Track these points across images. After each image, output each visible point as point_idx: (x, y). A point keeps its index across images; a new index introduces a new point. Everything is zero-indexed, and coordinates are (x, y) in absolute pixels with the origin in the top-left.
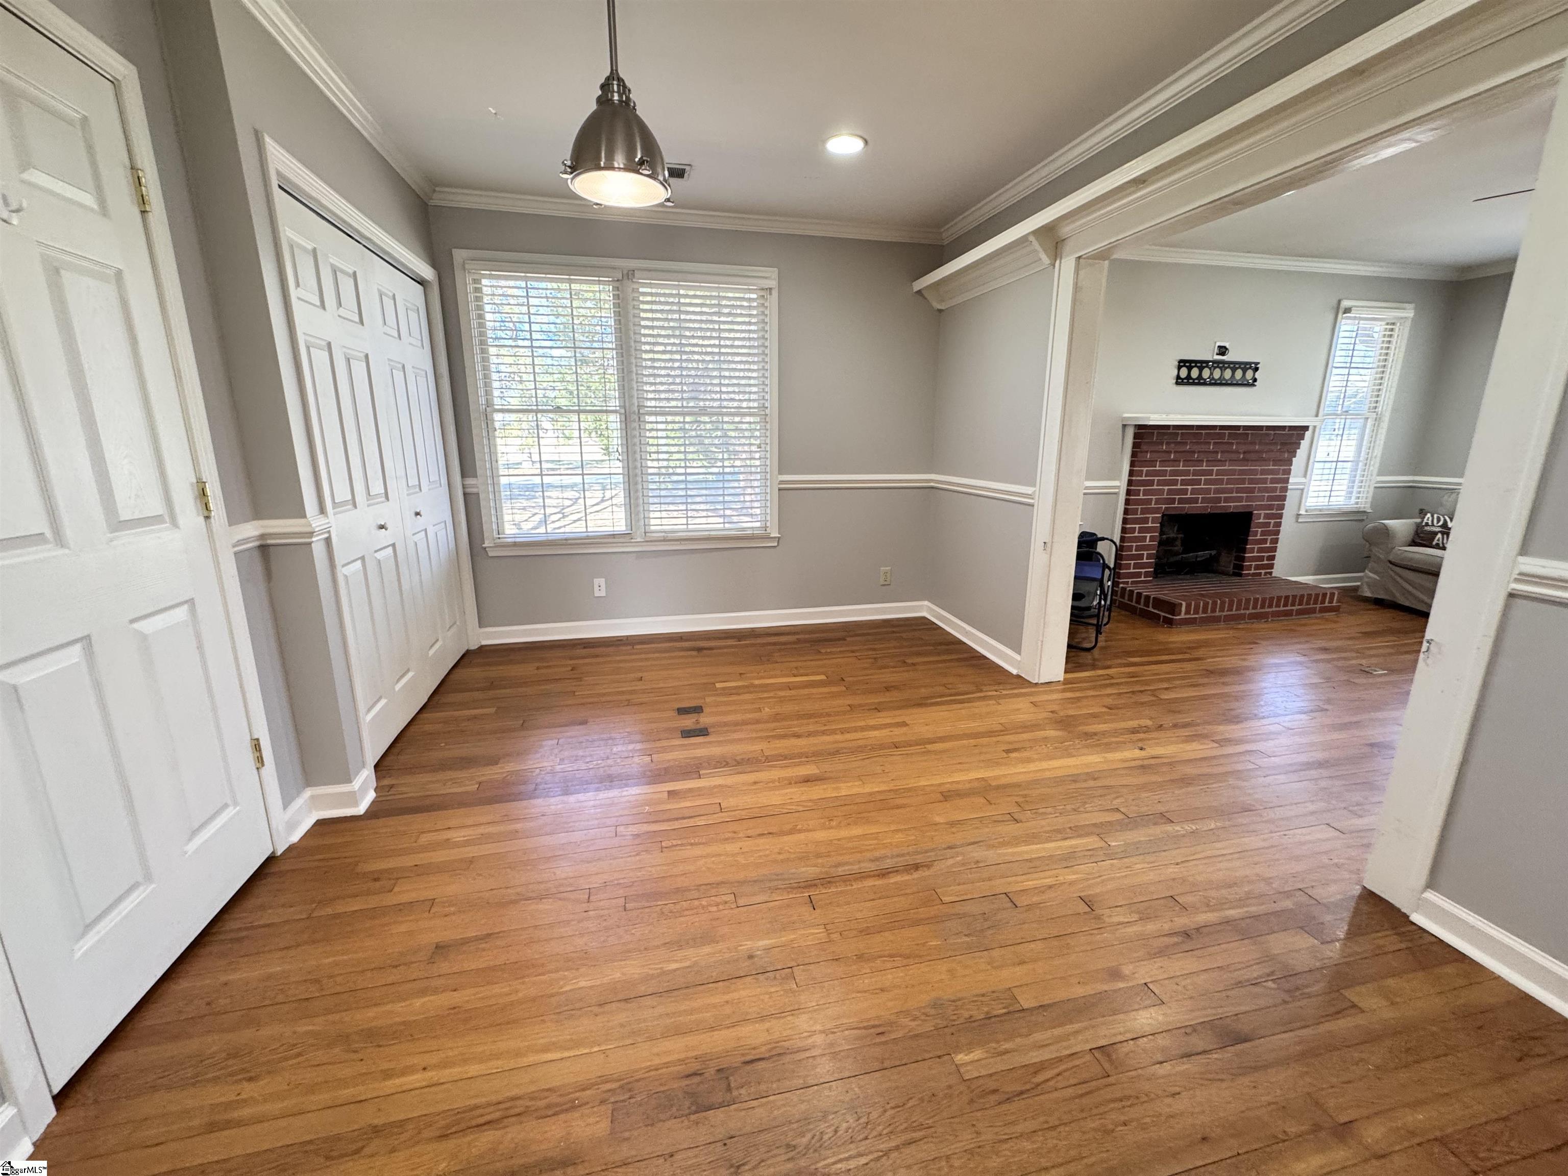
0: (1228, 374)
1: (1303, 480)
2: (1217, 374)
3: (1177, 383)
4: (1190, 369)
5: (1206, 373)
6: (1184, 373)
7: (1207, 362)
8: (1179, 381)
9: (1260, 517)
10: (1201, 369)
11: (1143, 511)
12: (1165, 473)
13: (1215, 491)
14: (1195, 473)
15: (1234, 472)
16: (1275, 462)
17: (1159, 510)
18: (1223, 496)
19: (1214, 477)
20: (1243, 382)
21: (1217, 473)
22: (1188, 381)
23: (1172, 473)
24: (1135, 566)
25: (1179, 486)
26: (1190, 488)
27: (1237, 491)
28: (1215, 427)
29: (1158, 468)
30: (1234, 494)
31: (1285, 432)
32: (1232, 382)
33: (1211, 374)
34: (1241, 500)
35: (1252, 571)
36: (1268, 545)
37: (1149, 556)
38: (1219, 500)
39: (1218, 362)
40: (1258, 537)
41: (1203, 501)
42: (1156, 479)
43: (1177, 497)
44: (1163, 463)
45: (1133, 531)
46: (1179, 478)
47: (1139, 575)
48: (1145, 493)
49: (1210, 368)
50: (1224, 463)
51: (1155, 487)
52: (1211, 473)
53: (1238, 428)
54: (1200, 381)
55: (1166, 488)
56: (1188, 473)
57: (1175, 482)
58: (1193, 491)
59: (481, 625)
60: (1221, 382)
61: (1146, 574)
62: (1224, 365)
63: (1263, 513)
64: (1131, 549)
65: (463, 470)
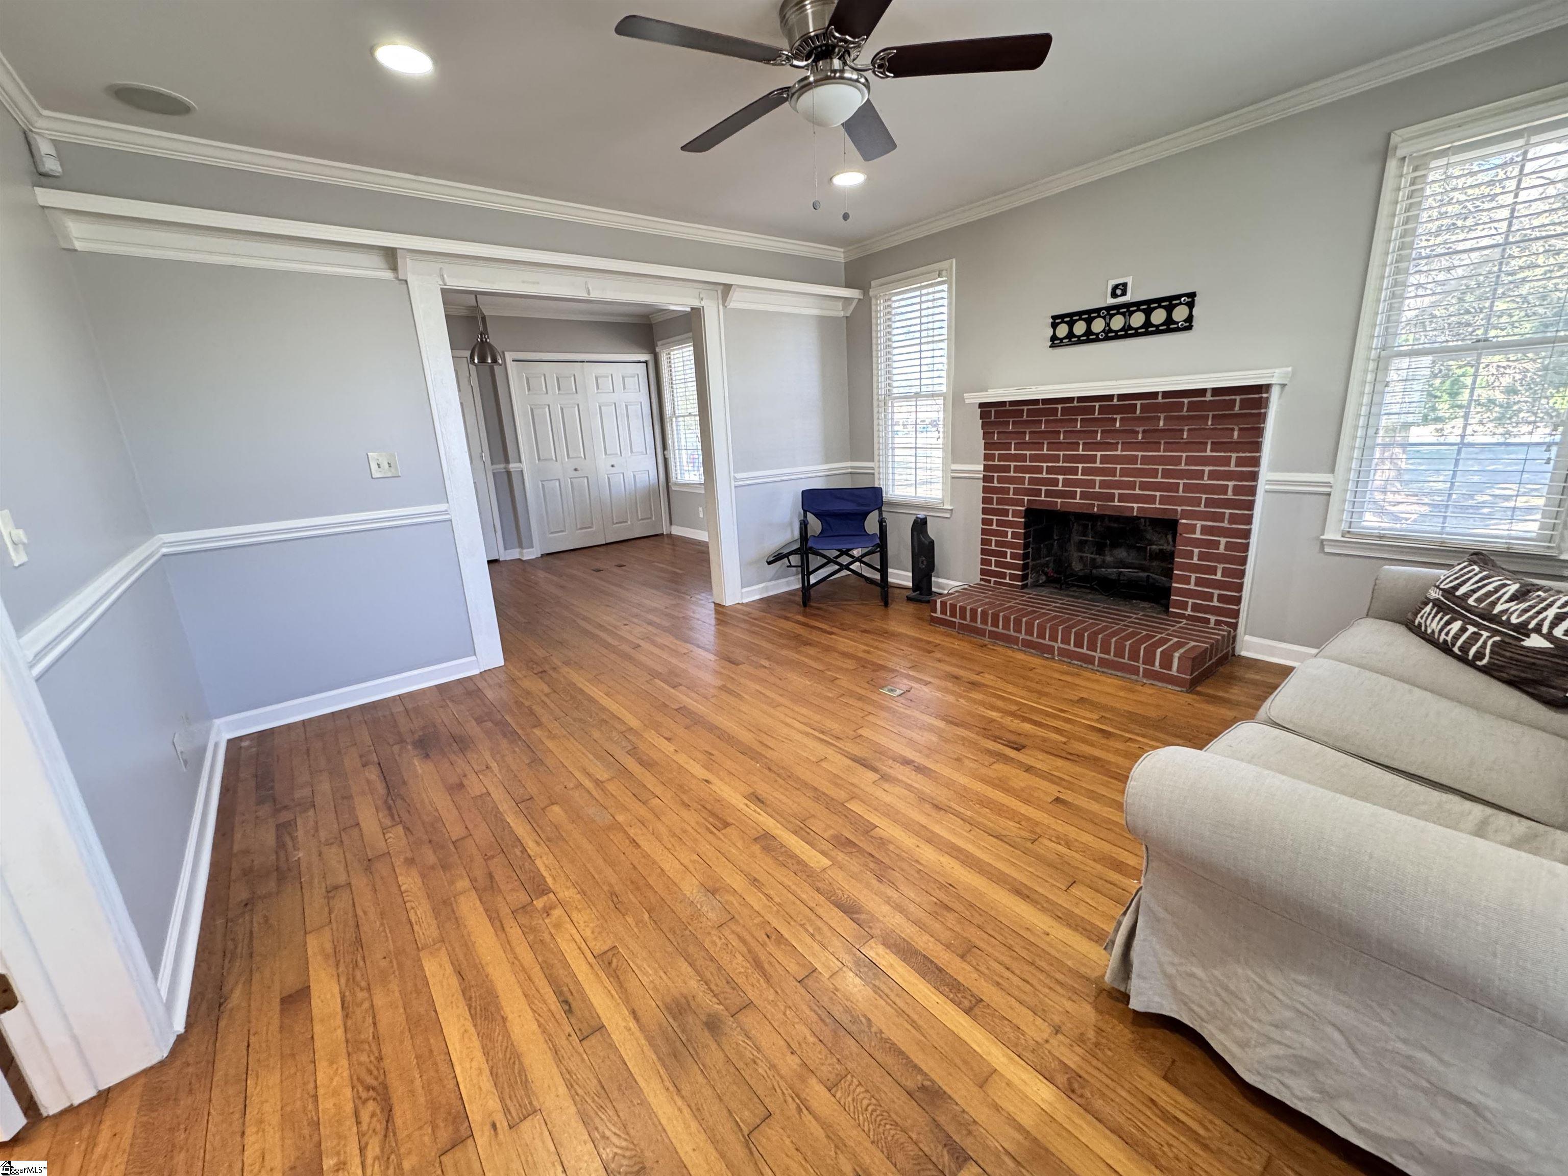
0: (1138, 320)
1: (1325, 477)
2: (1118, 322)
3: (1053, 346)
4: (1071, 325)
5: (1098, 325)
6: (1062, 331)
7: (1098, 310)
8: (1058, 342)
9: (1195, 529)
10: (1089, 322)
11: (1000, 501)
12: (1023, 458)
13: (1103, 484)
14: (1067, 459)
15: (1133, 460)
16: (1216, 446)
17: (1020, 503)
18: (1116, 492)
19: (1098, 465)
20: (1169, 326)
21: (1104, 459)
22: (1072, 339)
23: (1033, 458)
24: (998, 564)
25: (1044, 475)
26: (1061, 477)
27: (1143, 486)
28: (1071, 400)
29: (1013, 452)
30: (1137, 491)
31: (1209, 397)
32: (1148, 329)
33: (1108, 325)
34: (1152, 499)
35: (1189, 612)
36: (1219, 577)
37: (1013, 556)
38: (1111, 497)
39: (1117, 307)
40: (1195, 560)
41: (1084, 495)
42: (1013, 464)
43: (1044, 488)
44: (1020, 445)
45: (990, 522)
46: (1045, 465)
47: (1003, 575)
48: (1000, 480)
49: (1104, 318)
50: (1114, 447)
51: (1012, 474)
52: (1093, 459)
53: (1110, 397)
54: (1089, 337)
55: (1027, 476)
56: (1056, 459)
57: (1039, 470)
58: (1066, 483)
59: (671, 524)
60: (1127, 333)
61: (1012, 577)
62: (1127, 309)
63: (1199, 524)
64: (989, 542)
65: (665, 447)
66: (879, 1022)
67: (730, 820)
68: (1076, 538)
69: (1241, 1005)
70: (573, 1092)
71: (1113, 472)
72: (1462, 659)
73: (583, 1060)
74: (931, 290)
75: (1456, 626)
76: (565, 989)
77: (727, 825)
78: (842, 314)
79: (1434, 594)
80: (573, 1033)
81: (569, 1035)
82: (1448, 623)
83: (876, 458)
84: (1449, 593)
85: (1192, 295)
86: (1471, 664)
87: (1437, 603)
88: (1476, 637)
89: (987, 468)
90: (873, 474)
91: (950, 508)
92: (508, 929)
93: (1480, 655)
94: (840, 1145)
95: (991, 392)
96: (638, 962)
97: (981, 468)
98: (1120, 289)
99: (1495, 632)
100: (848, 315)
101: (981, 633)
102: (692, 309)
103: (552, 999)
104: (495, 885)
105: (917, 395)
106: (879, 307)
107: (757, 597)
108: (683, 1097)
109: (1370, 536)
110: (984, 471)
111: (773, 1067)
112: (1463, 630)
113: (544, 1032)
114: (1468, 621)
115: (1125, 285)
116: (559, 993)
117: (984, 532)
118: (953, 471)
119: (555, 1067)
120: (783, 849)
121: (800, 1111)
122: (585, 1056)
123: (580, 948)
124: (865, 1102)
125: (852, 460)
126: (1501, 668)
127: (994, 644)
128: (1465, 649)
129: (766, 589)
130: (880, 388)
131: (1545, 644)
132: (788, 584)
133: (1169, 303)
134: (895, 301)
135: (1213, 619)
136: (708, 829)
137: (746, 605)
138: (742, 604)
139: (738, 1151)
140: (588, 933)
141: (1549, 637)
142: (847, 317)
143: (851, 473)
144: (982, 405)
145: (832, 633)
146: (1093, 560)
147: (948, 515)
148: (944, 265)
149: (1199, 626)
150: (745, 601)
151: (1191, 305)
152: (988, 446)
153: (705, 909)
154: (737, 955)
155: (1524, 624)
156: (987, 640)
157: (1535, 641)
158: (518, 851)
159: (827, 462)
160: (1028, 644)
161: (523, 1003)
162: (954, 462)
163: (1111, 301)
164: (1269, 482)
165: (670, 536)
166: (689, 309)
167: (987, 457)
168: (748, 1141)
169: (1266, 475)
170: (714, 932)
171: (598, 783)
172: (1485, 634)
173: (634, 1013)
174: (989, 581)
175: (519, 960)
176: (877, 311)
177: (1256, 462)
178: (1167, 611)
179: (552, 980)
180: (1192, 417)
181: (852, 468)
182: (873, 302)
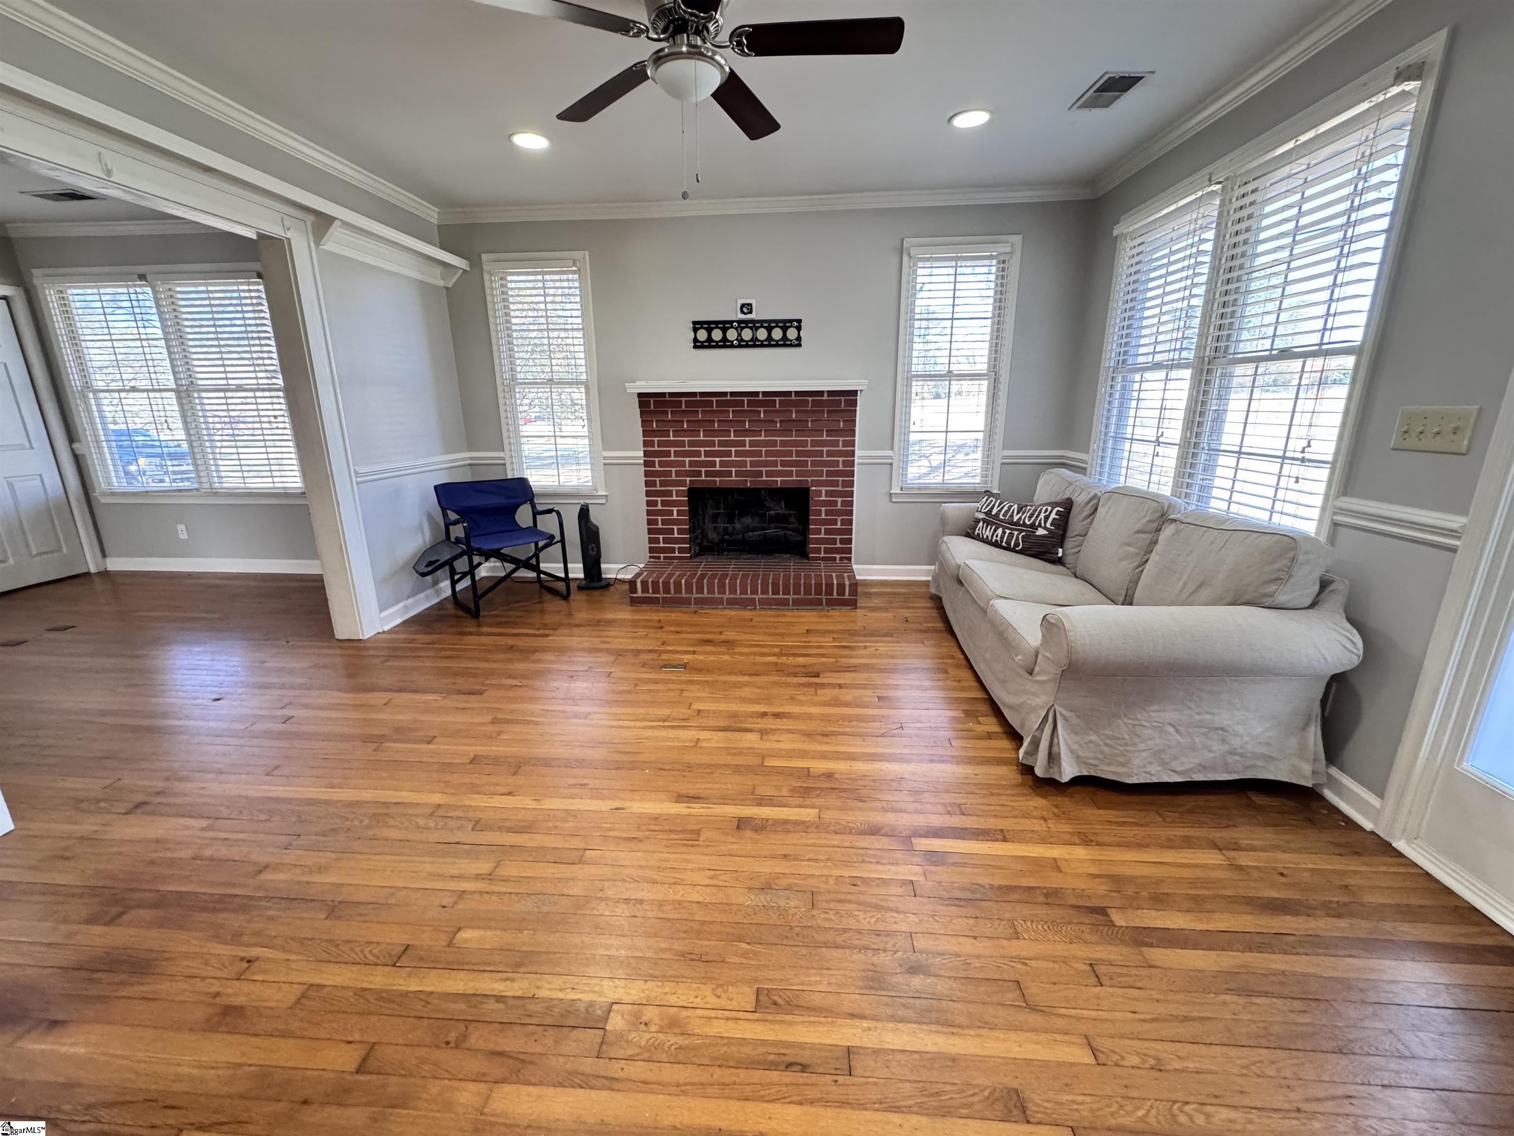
0: (762, 334)
1: (888, 453)
2: (747, 334)
3: (695, 347)
4: (709, 331)
5: (732, 335)
6: (702, 335)
7: (731, 322)
8: (698, 345)
9: (821, 494)
10: (724, 331)
11: (662, 484)
12: (682, 444)
13: (753, 464)
14: (721, 443)
15: (774, 443)
16: (830, 432)
17: (682, 483)
18: (764, 469)
19: (747, 448)
20: (785, 343)
21: (752, 444)
22: (710, 344)
23: (691, 443)
24: (666, 541)
25: (703, 458)
26: (718, 460)
27: (783, 464)
28: (724, 394)
29: (672, 438)
30: (779, 468)
31: (825, 397)
32: (769, 343)
33: (739, 335)
34: (790, 474)
35: (822, 555)
36: (839, 526)
37: (680, 531)
38: (760, 474)
39: (746, 322)
40: (823, 516)
41: (738, 474)
42: (672, 449)
43: (703, 469)
44: (678, 433)
45: (655, 504)
46: (702, 449)
47: (672, 550)
48: (661, 464)
49: (736, 329)
50: (758, 433)
51: (672, 458)
52: (743, 444)
53: (756, 394)
54: (725, 344)
55: (687, 459)
56: (712, 444)
57: (698, 454)
58: (722, 464)
59: (104, 555)
60: (754, 343)
61: (681, 550)
62: (754, 325)
63: (824, 489)
64: (655, 522)
65: (71, 436)
66: (985, 881)
67: (696, 827)
68: (711, 511)
69: (1122, 742)
70: (905, 1110)
71: (759, 453)
72: (1008, 549)
73: (875, 1084)
74: (556, 277)
75: (1000, 531)
76: (772, 1057)
77: (698, 833)
78: (442, 283)
79: (981, 516)
80: (835, 1078)
81: (836, 1081)
82: (995, 531)
83: (506, 447)
84: (988, 513)
85: (799, 321)
86: (1013, 550)
87: (984, 521)
88: (1011, 535)
89: (646, 454)
90: (504, 464)
91: (605, 493)
92: (620, 1074)
93: (1017, 545)
94: (1065, 961)
95: (638, 383)
96: (796, 981)
97: (641, 454)
98: (747, 308)
99: (1021, 531)
100: (450, 286)
101: (686, 602)
102: (261, 236)
103: (775, 1076)
104: (522, 1057)
105: (550, 381)
106: (492, 283)
107: (399, 621)
108: (968, 1027)
109: (913, 488)
110: (645, 456)
111: (978, 957)
112: (1004, 532)
113: (812, 1103)
114: (1004, 528)
115: (750, 305)
116: (771, 1066)
117: (649, 513)
118: (605, 458)
119: (865, 1112)
120: (770, 822)
121: (1025, 964)
122: (871, 1080)
123: (728, 1019)
124: (1040, 927)
125: (470, 450)
126: (1029, 549)
127: (702, 609)
128: (1008, 543)
129: (406, 609)
130: (503, 373)
131: (1045, 532)
132: (427, 598)
133: (785, 324)
134: (511, 281)
135: (838, 556)
136: (685, 845)
137: (390, 632)
138: (384, 632)
139: (1035, 1019)
140: (713, 1001)
141: (1045, 528)
142: (447, 288)
143: (470, 465)
144: (640, 395)
145: (547, 636)
146: (726, 529)
147: (603, 501)
148: (577, 255)
149: (829, 563)
150: (386, 628)
151: (799, 328)
152: (646, 433)
153: (782, 903)
154: (856, 913)
155: (1033, 524)
156: (693, 607)
157: (1041, 532)
158: (492, 1005)
159: (447, 453)
160: (732, 603)
161: (752, 1107)
162: (605, 450)
163: (742, 317)
164: (860, 457)
165: (105, 574)
166: (254, 237)
167: (645, 444)
168: (1032, 1008)
169: (859, 453)
170: (815, 912)
171: (489, 877)
172: (1016, 533)
173: (853, 1016)
174: (659, 558)
175: (685, 1084)
176: (492, 289)
177: (852, 443)
178: (808, 558)
179: (751, 1064)
180: (815, 411)
181: (471, 458)
182: (486, 277)
